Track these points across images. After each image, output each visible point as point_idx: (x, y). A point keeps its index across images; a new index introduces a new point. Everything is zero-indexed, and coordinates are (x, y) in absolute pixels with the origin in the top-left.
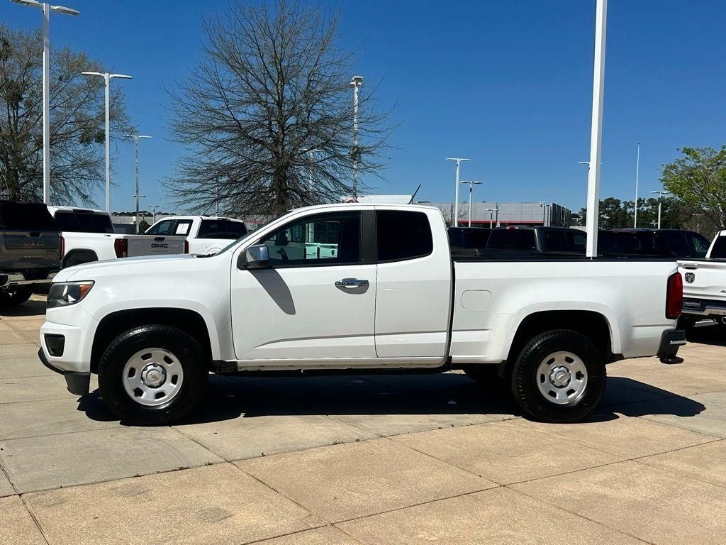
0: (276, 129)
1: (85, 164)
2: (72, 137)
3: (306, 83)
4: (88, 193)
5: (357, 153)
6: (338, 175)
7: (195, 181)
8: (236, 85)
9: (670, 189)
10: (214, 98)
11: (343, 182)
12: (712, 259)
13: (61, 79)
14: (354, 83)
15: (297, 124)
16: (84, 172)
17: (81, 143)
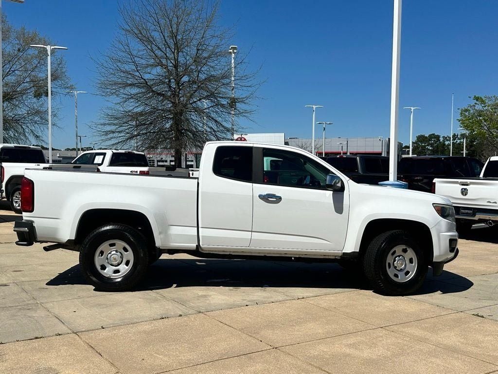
0: (173, 85)
1: (37, 112)
2: (27, 93)
3: (196, 51)
4: (40, 134)
5: (233, 102)
6: (220, 119)
7: (114, 124)
8: (144, 53)
9: (465, 126)
10: (127, 63)
11: (224, 124)
12: (484, 178)
13: (19, 50)
14: (231, 51)
15: (189, 81)
16: (36, 118)
17: (35, 97)
